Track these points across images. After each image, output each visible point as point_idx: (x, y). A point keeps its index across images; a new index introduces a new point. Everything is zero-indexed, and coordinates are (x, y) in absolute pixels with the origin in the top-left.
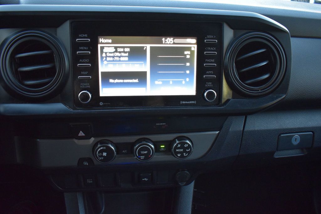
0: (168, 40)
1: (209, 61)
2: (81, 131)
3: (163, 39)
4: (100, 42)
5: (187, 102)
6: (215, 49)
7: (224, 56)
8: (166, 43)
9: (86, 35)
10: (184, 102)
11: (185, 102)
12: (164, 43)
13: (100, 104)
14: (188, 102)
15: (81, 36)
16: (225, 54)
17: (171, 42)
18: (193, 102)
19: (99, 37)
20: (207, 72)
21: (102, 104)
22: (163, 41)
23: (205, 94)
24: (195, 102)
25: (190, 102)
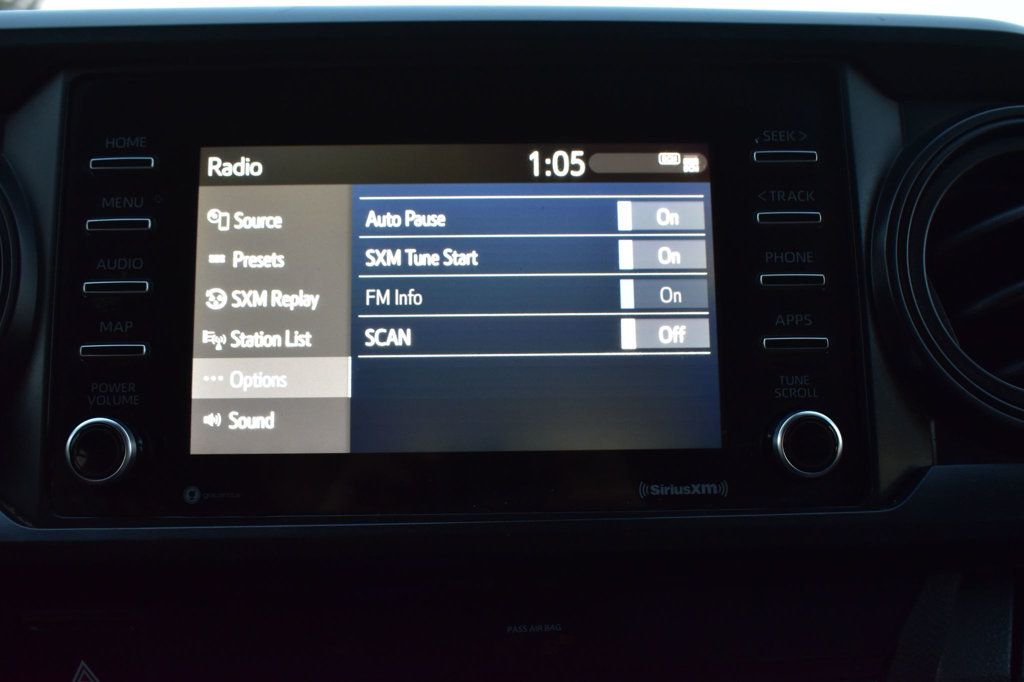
0: (561, 161)
1: (783, 257)
2: (83, 663)
3: (534, 156)
4: (210, 174)
5: (674, 490)
6: (809, 196)
7: (863, 228)
8: (548, 173)
9: (140, 141)
10: (656, 489)
11: (664, 491)
12: (536, 173)
13: (187, 497)
14: (685, 490)
15: (114, 143)
16: (870, 224)
17: (576, 167)
18: (710, 488)
19: (204, 150)
20: (779, 321)
22: (532, 163)
23: (774, 434)
24: (724, 489)
25: (696, 489)
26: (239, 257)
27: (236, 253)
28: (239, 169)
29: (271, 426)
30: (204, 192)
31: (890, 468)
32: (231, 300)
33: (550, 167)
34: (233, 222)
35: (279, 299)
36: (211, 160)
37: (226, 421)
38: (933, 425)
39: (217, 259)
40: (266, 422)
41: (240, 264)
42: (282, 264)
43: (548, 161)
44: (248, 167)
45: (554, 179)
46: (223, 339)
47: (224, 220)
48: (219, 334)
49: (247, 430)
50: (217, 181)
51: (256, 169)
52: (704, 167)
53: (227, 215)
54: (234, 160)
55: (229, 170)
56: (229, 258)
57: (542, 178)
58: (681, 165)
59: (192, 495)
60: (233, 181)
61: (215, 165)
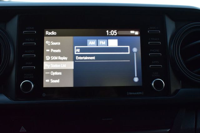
0: (112, 32)
1: (154, 51)
2: (22, 127)
3: (107, 31)
4: (46, 34)
5: (133, 93)
6: (158, 39)
7: (168, 45)
8: (110, 35)
9: (33, 28)
10: (130, 93)
11: (132, 94)
12: (108, 34)
13: (43, 95)
14: (135, 93)
15: (28, 28)
16: (169, 44)
17: (115, 33)
18: (140, 93)
19: (45, 30)
20: (153, 62)
21: (45, 95)
22: (107, 33)
23: (152, 83)
24: (143, 93)
25: (138, 93)
26: (52, 50)
27: (52, 49)
28: (52, 33)
29: (59, 82)
30: (45, 38)
31: (173, 89)
32: (51, 58)
33: (110, 33)
34: (51, 43)
35: (60, 58)
36: (46, 32)
37: (50, 81)
38: (181, 82)
39: (48, 50)
40: (58, 81)
41: (52, 51)
42: (60, 51)
43: (110, 32)
44: (53, 33)
45: (111, 36)
46: (49, 66)
47: (49, 43)
48: (48, 65)
49: (54, 83)
50: (48, 36)
51: (55, 33)
52: (139, 33)
53: (50, 42)
54: (51, 32)
55: (50, 33)
56: (50, 50)
57: (109, 36)
58: (135, 33)
59: (44, 95)
60: (51, 36)
61: (47, 33)
